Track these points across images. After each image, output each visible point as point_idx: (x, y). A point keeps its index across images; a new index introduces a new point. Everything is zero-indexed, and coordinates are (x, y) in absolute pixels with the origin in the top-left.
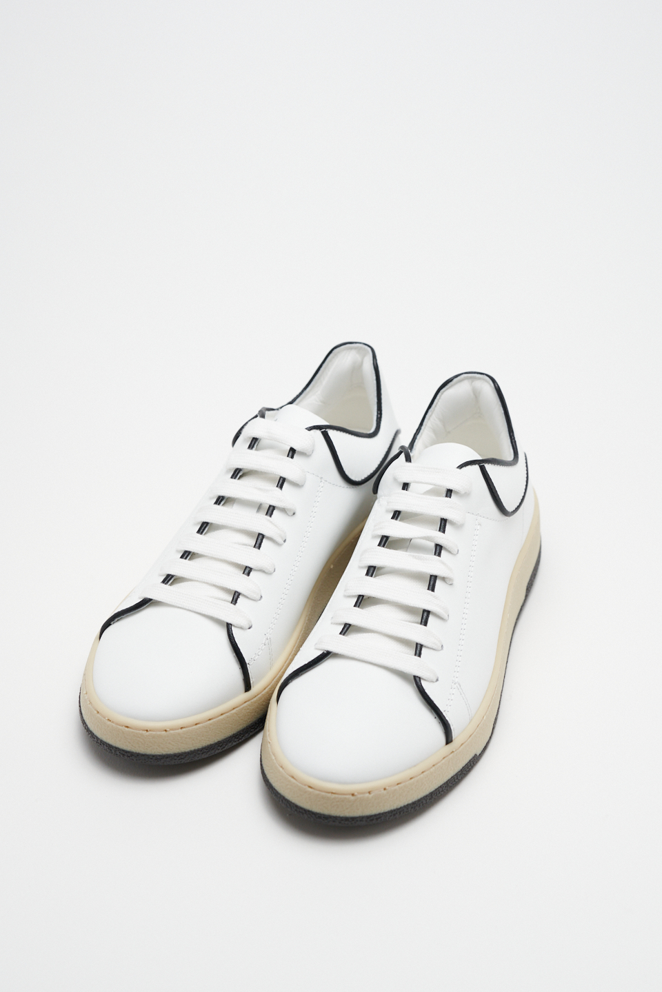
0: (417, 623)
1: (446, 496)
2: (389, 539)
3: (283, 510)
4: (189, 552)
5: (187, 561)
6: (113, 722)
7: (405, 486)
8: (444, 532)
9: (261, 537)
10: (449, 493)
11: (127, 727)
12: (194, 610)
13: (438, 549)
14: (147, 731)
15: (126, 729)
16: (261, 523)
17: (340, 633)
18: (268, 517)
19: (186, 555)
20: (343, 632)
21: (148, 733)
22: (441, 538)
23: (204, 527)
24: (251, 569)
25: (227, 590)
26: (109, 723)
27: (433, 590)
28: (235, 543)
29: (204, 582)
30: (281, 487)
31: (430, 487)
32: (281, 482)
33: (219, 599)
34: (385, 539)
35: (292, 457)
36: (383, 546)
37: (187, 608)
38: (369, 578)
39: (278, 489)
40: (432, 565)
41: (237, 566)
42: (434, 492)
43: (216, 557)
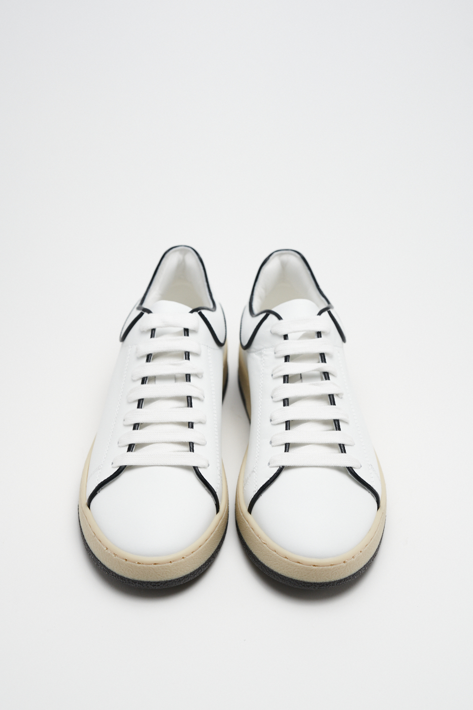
0: (333, 430)
1: (318, 337)
2: (289, 376)
3: (196, 375)
4: (138, 424)
5: (138, 430)
6: (143, 564)
7: (286, 337)
8: (325, 362)
9: (189, 398)
10: (319, 334)
11: (155, 564)
12: (165, 464)
13: (326, 376)
14: (171, 562)
15: (155, 565)
16: (185, 389)
17: (285, 451)
18: (188, 383)
19: (136, 426)
20: (287, 450)
21: (172, 564)
22: (324, 367)
23: (140, 403)
24: (192, 423)
25: (182, 444)
26: (140, 565)
27: (334, 404)
28: (173, 408)
29: (163, 443)
30: (189, 359)
31: (302, 333)
32: (187, 355)
33: (178, 451)
34: (287, 377)
35: (188, 335)
36: (288, 383)
37: (159, 464)
38: (286, 407)
39: (187, 361)
40: (326, 388)
41: (182, 424)
42: (307, 336)
43: (163, 421)
